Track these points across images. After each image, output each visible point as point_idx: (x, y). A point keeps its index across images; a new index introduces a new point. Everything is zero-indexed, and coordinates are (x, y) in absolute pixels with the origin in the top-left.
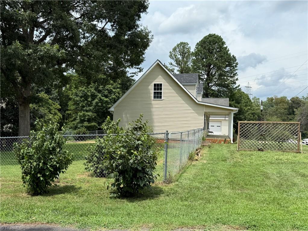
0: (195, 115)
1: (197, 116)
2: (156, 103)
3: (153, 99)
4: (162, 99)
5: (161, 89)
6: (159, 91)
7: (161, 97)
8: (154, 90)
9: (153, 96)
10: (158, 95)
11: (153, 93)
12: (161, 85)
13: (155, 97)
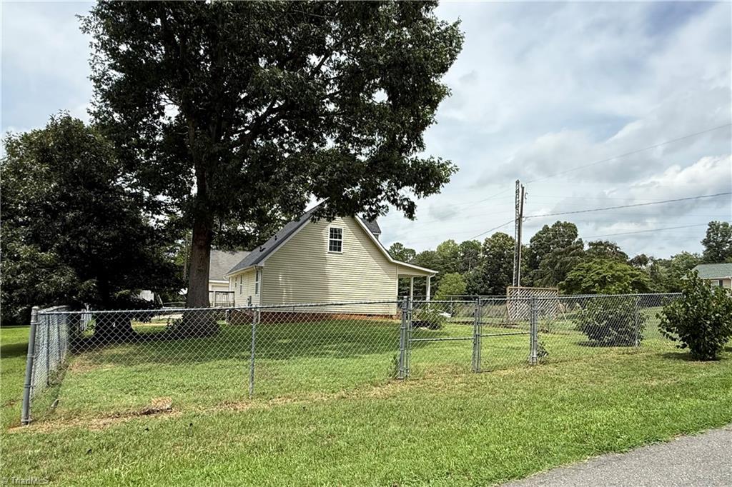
0: (386, 278)
1: (389, 281)
2: (332, 258)
3: (328, 251)
4: (342, 252)
5: (340, 237)
6: (338, 240)
7: (340, 250)
8: (331, 238)
9: (328, 246)
10: (336, 246)
11: (329, 242)
12: (340, 230)
13: (331, 249)
